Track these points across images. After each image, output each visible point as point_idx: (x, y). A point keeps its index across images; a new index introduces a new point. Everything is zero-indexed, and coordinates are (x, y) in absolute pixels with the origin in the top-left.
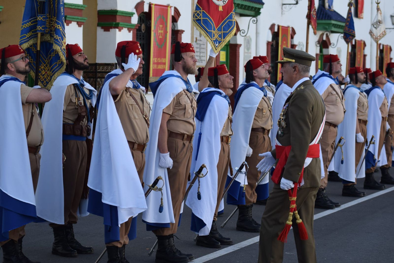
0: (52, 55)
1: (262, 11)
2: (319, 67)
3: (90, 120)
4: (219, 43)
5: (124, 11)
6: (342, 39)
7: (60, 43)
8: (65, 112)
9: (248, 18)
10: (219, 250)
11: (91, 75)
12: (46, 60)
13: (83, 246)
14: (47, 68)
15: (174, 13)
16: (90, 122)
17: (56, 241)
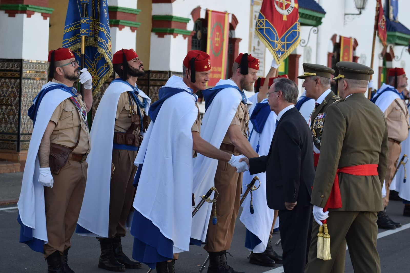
0: (98, 59)
1: (323, 20)
2: (382, 80)
3: (143, 129)
4: (282, 54)
5: (179, 17)
6: (406, 52)
7: (104, 46)
8: (118, 120)
9: (309, 28)
10: (273, 269)
11: (143, 82)
12: (92, 64)
13: (131, 260)
14: (93, 72)
15: (232, 21)
16: (142, 132)
17: (103, 255)
